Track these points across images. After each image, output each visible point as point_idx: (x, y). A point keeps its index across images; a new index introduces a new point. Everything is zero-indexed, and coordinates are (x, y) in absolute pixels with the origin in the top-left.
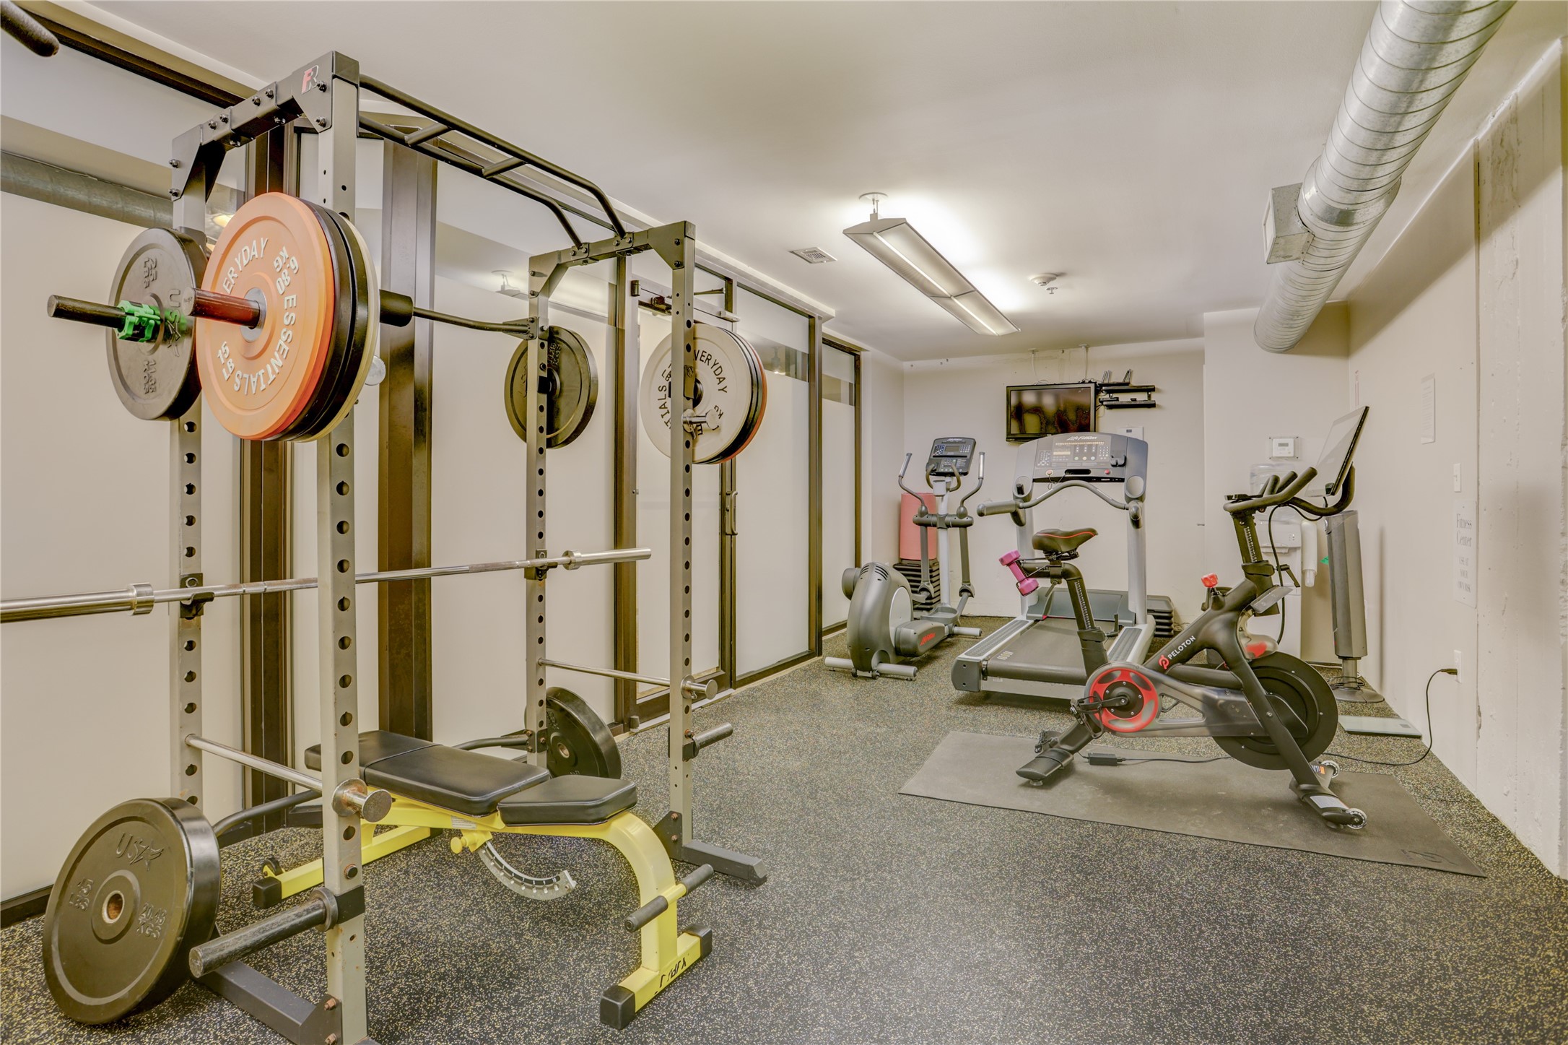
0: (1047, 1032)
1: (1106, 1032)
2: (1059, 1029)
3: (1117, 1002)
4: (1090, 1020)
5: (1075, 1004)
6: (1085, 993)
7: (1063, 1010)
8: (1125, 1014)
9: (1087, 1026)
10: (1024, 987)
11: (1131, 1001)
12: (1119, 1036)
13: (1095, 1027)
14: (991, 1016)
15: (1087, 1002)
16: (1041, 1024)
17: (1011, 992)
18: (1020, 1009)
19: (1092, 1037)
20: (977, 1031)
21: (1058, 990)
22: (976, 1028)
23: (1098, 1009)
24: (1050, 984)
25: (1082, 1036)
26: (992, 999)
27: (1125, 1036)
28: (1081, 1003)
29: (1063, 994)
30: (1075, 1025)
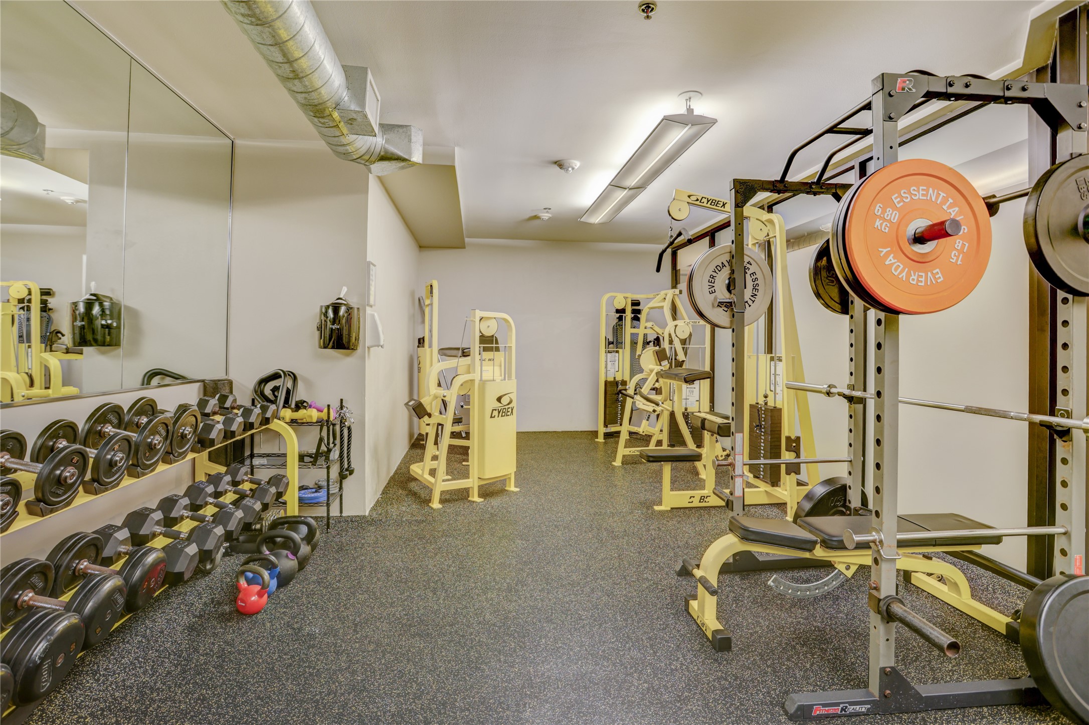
0: (505, 680)
1: (471, 692)
2: (498, 684)
3: (467, 716)
4: (482, 696)
5: (494, 703)
6: (490, 715)
7: (500, 697)
8: (461, 709)
9: (483, 692)
10: (530, 704)
11: (458, 720)
12: (463, 693)
13: (478, 693)
14: (539, 678)
15: (487, 708)
16: (509, 683)
17: (536, 697)
18: (526, 688)
19: (479, 686)
20: (541, 667)
21: (508, 709)
22: (543, 669)
23: (478, 706)
24: (514, 712)
25: (485, 684)
26: (545, 688)
27: (460, 694)
28: (490, 706)
29: (503, 708)
30: (491, 690)
